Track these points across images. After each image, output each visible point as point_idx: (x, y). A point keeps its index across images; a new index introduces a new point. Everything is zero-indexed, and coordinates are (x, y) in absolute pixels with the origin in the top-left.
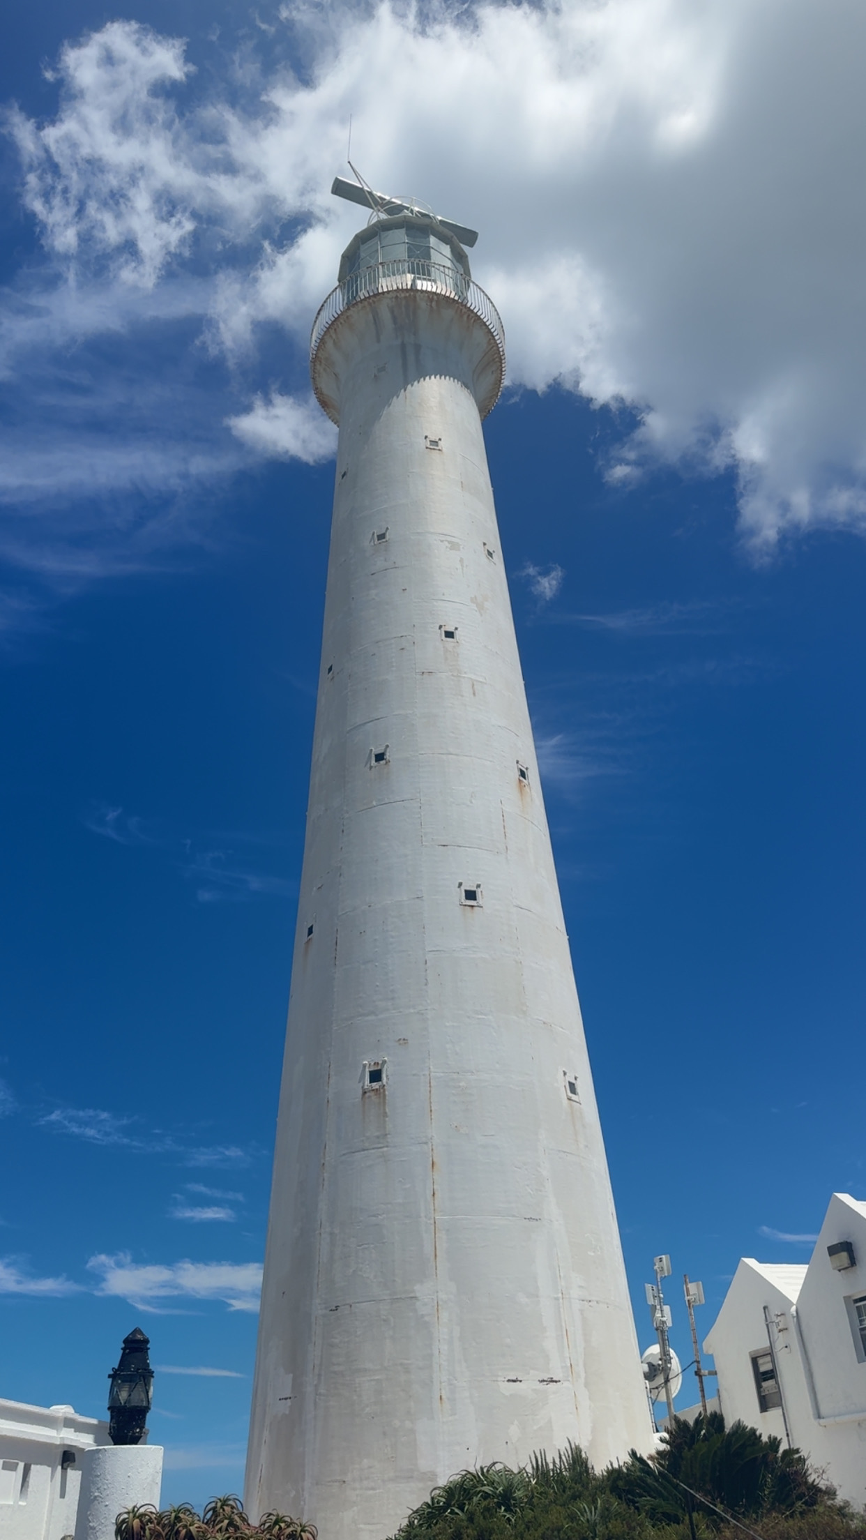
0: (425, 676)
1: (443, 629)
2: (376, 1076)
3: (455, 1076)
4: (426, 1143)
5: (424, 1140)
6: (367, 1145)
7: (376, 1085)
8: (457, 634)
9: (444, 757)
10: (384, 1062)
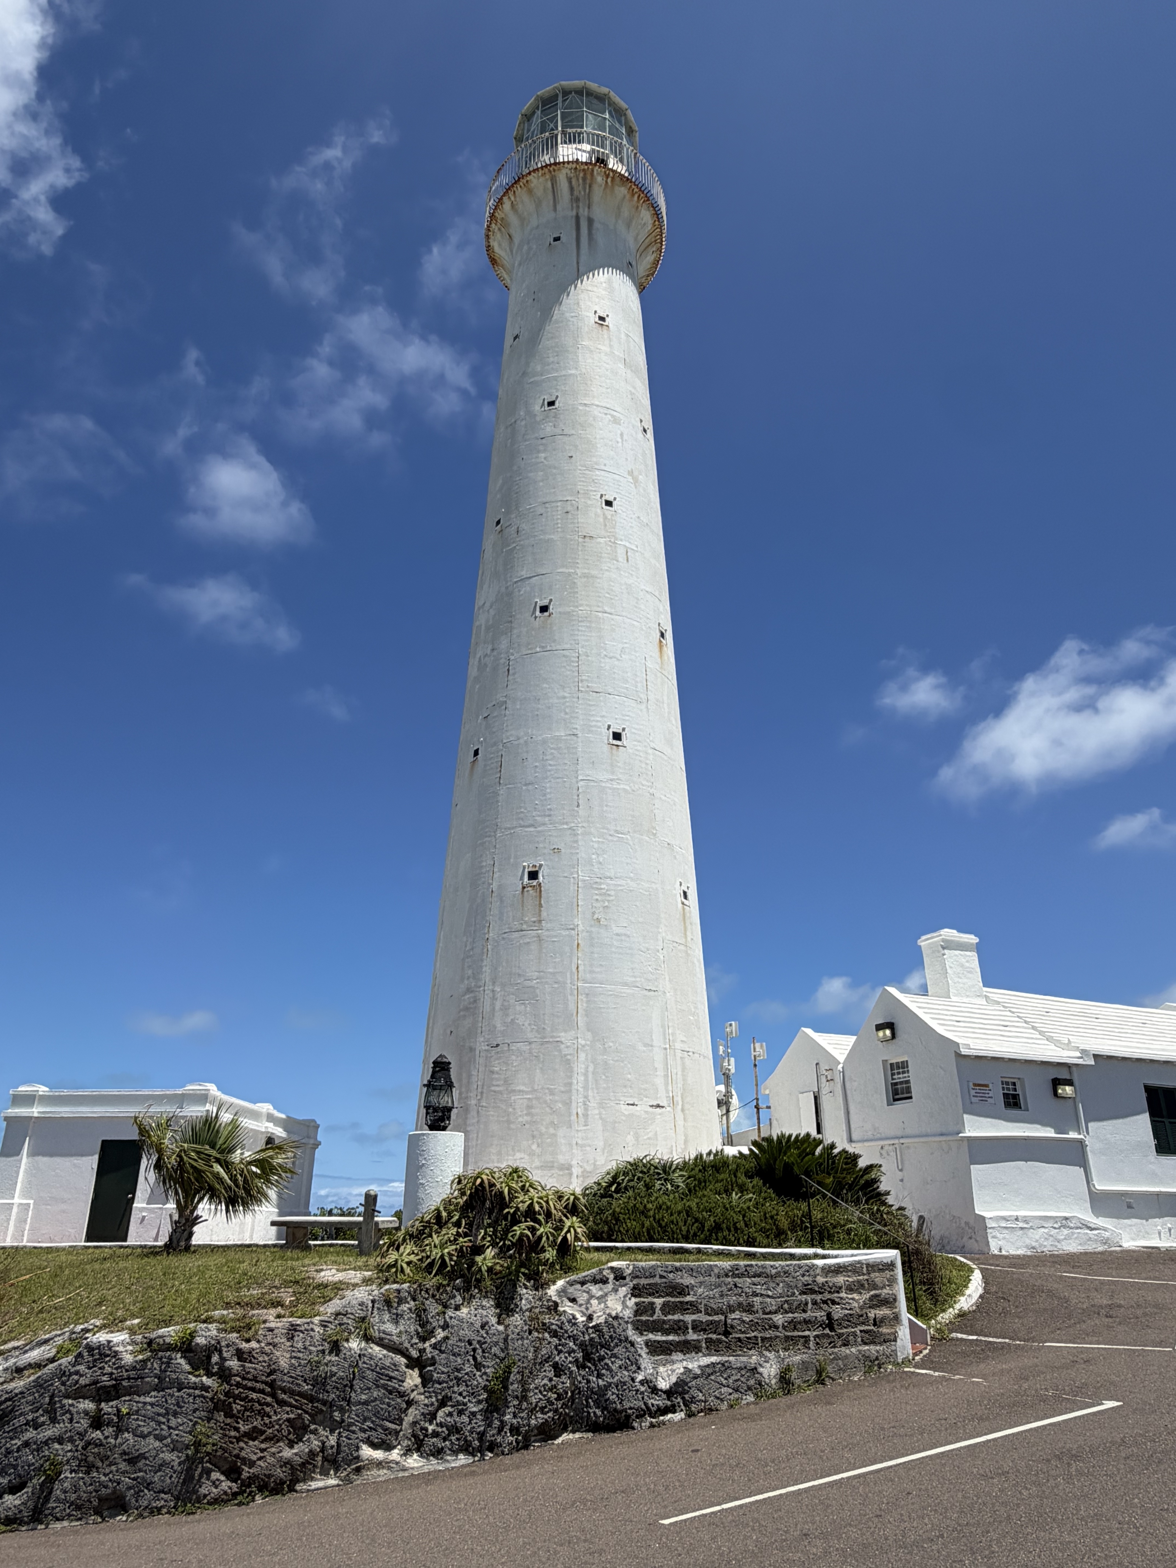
0: (587, 539)
1: (604, 498)
2: (533, 875)
3: (598, 880)
4: (573, 929)
5: (572, 927)
6: (525, 927)
7: (535, 883)
8: (615, 503)
9: (600, 614)
10: (541, 866)
